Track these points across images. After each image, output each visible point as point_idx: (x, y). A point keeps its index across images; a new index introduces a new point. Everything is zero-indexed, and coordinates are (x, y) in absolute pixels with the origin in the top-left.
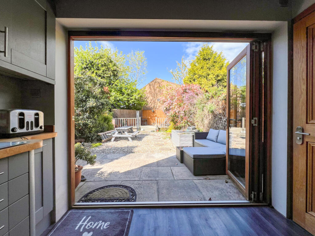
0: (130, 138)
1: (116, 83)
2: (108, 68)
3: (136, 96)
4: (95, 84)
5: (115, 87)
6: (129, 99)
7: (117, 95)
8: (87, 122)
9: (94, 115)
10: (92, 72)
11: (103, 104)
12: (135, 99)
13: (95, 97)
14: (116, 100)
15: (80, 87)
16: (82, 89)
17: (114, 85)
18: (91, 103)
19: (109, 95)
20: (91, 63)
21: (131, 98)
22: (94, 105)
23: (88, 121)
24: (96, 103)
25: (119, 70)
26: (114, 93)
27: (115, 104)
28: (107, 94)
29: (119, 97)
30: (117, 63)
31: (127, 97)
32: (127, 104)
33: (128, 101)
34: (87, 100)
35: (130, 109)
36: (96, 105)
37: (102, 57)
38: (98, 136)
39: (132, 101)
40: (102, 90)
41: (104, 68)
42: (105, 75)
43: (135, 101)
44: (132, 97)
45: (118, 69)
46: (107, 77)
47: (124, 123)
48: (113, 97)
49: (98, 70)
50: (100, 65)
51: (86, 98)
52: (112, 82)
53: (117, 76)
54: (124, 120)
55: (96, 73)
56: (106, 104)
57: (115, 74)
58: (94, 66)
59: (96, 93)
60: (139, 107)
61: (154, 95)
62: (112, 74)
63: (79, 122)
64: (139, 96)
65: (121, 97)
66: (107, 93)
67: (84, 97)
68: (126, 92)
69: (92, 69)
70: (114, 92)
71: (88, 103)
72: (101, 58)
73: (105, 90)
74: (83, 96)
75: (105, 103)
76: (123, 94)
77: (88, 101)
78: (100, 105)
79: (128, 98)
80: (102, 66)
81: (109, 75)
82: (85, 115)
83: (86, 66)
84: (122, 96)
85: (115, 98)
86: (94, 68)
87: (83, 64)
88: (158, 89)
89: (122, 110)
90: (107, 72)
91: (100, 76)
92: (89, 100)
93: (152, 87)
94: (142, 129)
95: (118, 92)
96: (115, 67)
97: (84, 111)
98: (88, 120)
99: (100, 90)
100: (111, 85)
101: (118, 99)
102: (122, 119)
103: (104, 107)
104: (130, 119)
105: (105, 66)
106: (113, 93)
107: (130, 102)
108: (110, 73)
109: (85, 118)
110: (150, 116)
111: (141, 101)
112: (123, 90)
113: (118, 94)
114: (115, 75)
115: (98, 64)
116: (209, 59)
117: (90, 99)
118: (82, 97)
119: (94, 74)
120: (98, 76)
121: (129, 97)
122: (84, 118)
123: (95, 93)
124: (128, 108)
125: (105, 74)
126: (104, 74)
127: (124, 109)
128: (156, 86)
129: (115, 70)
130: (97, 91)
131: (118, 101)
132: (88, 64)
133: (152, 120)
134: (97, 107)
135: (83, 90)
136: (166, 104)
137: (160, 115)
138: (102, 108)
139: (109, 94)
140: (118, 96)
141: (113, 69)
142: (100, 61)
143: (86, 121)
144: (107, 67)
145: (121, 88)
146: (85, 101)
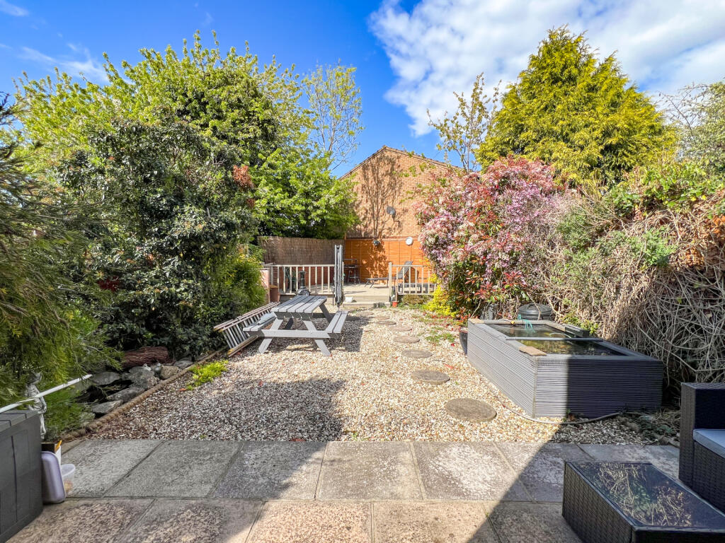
0: (322, 341)
1: (270, 160)
2: (248, 114)
3: (329, 197)
4: (203, 154)
5: (270, 171)
6: (310, 208)
7: (276, 194)
8: (173, 289)
9: (199, 263)
10: (201, 126)
11: (229, 226)
12: (327, 207)
13: (203, 201)
14: (272, 209)
15: (148, 165)
16: (156, 172)
17: (265, 165)
18: (189, 221)
19: (250, 195)
20: (199, 97)
21: (316, 204)
22: (199, 228)
23: (178, 286)
24: (204, 224)
25: (281, 121)
26: (266, 189)
27: (269, 221)
28: (246, 191)
29: (282, 201)
30: (275, 102)
31: (303, 201)
32: (303, 222)
33: (307, 213)
34: (175, 209)
35: (311, 237)
36: (204, 228)
37: (229, 80)
38: (214, 334)
39: (319, 212)
40: (226, 179)
41: (235, 114)
42: (241, 136)
43: (325, 214)
44: (317, 200)
45: (276, 117)
46: (246, 140)
47: (294, 278)
48: (264, 202)
49: (219, 118)
50: (224, 105)
51: (172, 205)
52: (260, 155)
53: (273, 139)
54: (294, 269)
55: (215, 128)
56: (243, 223)
57: (270, 131)
58: (207, 107)
59: (208, 186)
60: (335, 230)
61: (377, 196)
62: (259, 132)
63: (145, 291)
64: (339, 198)
65: (287, 202)
66: (246, 188)
67: (164, 201)
68: (301, 186)
69: (202, 114)
70: (267, 185)
71: (176, 222)
72: (227, 83)
73: (239, 178)
74: (159, 196)
75: (239, 221)
76: (292, 193)
77: (177, 213)
78: (221, 229)
79: (307, 205)
80: (231, 106)
81: (252, 136)
82: (167, 264)
83: (181, 107)
84: (290, 197)
85: (269, 203)
86: (206, 113)
87: (175, 100)
88: (387, 180)
89: (288, 240)
90: (245, 125)
91: (224, 137)
92: (183, 213)
93: (370, 173)
94: (348, 300)
95: (276, 187)
96: (268, 112)
97: (164, 252)
98: (180, 282)
99: (220, 176)
100: (256, 166)
101: (278, 206)
102: (290, 266)
103: (235, 236)
104: (313, 269)
105: (239, 107)
106: (264, 190)
107: (313, 215)
108: (253, 130)
109: (168, 274)
110: (367, 258)
111: (342, 214)
112: (293, 180)
113: (277, 191)
114: (268, 137)
115: (219, 103)
116: (572, 79)
117: (186, 208)
118: (158, 200)
119: (209, 132)
120: (218, 137)
121: (309, 201)
122: (165, 274)
123: (201, 186)
124: (307, 232)
125: (239, 132)
126: (236, 132)
127: (295, 236)
128: (382, 171)
129: (269, 121)
130: (210, 178)
131: (278, 212)
132: (190, 101)
133: (372, 268)
134: (209, 235)
135: (160, 174)
136: (434, 227)
137: (397, 256)
138: (229, 238)
139: (253, 191)
140: (276, 197)
141: (261, 117)
142: (225, 94)
143: (170, 286)
144: (245, 111)
145: (285, 175)
146: (168, 215)
